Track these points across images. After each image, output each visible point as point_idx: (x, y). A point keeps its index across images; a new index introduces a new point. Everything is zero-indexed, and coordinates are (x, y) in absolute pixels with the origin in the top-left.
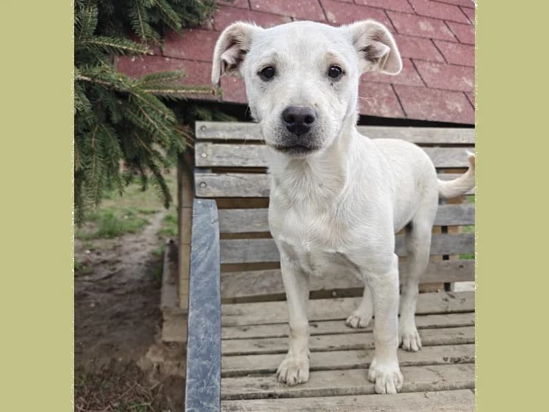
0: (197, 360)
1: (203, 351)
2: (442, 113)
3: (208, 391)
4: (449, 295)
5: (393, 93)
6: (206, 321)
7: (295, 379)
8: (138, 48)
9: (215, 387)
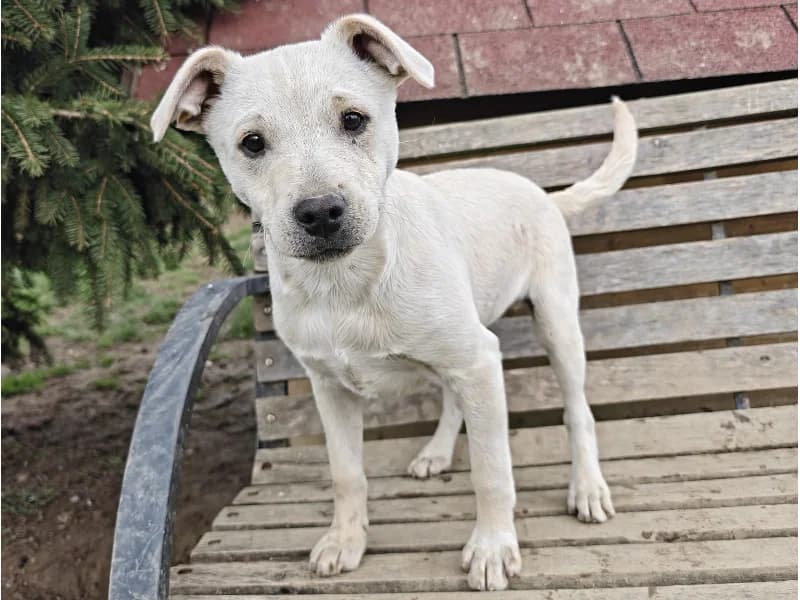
0: (128, 530)
1: (139, 517)
2: (724, 57)
3: (141, 577)
4: (736, 415)
5: (620, 37)
6: (149, 471)
7: (331, 567)
8: (147, 55)
9: (151, 570)
